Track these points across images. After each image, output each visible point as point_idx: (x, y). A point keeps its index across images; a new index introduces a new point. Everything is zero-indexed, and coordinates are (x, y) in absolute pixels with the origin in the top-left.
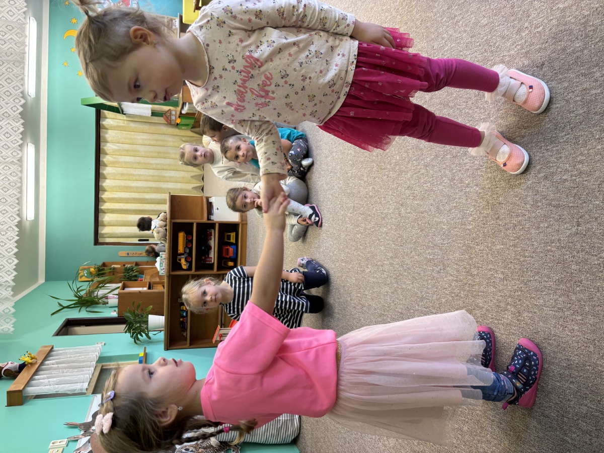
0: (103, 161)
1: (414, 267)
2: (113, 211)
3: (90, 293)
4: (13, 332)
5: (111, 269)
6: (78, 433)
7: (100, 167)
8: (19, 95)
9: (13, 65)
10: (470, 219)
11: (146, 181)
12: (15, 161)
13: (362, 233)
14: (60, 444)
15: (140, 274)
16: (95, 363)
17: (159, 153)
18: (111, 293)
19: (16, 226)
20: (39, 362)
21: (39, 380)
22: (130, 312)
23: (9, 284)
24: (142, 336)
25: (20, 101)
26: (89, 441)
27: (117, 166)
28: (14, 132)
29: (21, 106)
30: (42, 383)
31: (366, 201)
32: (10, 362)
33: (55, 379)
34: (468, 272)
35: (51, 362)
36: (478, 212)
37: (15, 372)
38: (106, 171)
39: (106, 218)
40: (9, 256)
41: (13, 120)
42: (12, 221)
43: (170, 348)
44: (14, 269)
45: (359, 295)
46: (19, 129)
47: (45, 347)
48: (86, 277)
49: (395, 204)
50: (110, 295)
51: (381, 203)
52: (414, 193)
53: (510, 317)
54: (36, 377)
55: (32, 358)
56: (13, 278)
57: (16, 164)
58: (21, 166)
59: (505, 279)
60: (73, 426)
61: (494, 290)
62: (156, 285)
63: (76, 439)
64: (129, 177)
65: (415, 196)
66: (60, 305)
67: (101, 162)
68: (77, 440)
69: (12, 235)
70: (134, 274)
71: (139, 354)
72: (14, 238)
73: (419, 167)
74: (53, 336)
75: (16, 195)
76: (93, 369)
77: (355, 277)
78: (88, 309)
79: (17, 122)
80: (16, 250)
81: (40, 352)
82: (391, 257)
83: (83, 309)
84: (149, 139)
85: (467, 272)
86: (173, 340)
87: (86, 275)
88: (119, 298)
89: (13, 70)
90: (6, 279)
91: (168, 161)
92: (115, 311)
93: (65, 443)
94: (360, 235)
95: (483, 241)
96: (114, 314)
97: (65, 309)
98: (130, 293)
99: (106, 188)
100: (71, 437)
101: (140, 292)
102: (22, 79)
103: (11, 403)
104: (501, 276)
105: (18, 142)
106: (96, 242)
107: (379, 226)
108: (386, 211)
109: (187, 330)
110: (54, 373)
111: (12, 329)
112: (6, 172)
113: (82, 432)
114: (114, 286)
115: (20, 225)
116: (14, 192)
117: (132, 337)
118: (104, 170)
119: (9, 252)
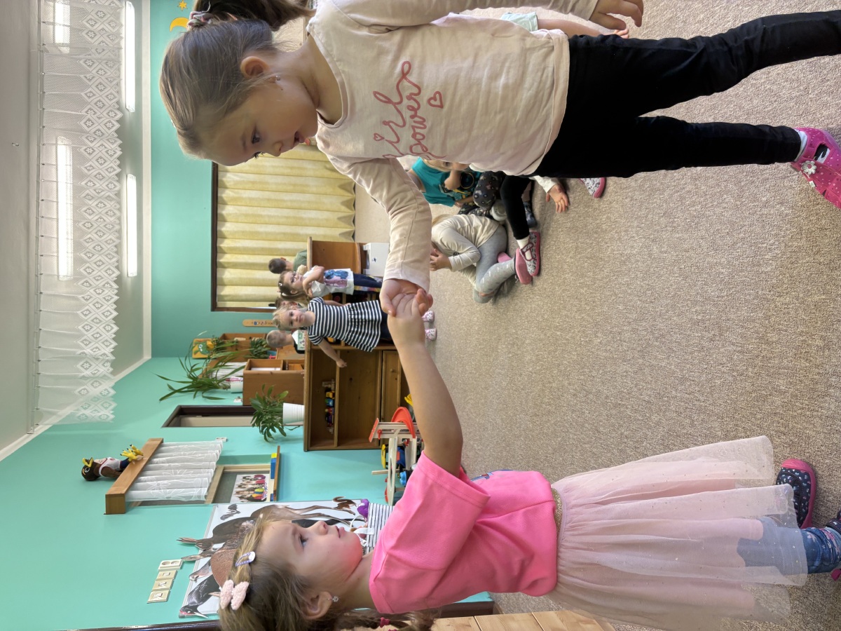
0: (222, 198)
1: (672, 333)
2: (235, 265)
3: (208, 373)
4: (113, 420)
5: (233, 342)
6: (196, 552)
7: (219, 205)
8: (114, 106)
9: (105, 66)
10: (766, 257)
11: (279, 224)
12: (111, 195)
13: (588, 286)
14: (174, 565)
15: (271, 350)
16: (215, 463)
17: (295, 185)
18: (234, 374)
19: (115, 282)
20: (146, 459)
21: (145, 481)
22: (259, 399)
23: (107, 358)
24: (274, 431)
25: (116, 115)
26: (209, 563)
27: (239, 204)
28: (109, 157)
29: (117, 121)
30: (150, 486)
31: (596, 238)
32: (109, 458)
33: (166, 482)
34: (763, 339)
35: (161, 459)
36: (783, 244)
37: (116, 470)
38: (226, 211)
39: (227, 275)
40: (107, 322)
41: (108, 140)
42: (110, 275)
43: (312, 448)
44: (114, 339)
45: (582, 377)
46: (115, 153)
47: (153, 440)
48: (202, 353)
49: (643, 240)
50: (232, 377)
51: (620, 239)
52: (673, 222)
53: (832, 407)
54: (142, 478)
55: (137, 454)
56: (112, 350)
57: (113, 199)
58: (120, 203)
59: (827, 347)
60: (189, 543)
61: (808, 365)
62: (292, 365)
63: (192, 560)
64: (256, 219)
65: (675, 227)
66: (171, 388)
67: (219, 200)
68: (194, 562)
69: (109, 293)
70: (263, 350)
71: (270, 456)
72: (112, 298)
73: (683, 182)
74: (163, 427)
75: (114, 242)
76: (212, 471)
77: (576, 351)
78: (205, 395)
79: (113, 143)
80: (115, 314)
81: (147, 446)
82: (635, 320)
83: (199, 394)
84: (282, 167)
85: (760, 338)
86: (315, 440)
87: (201, 350)
88: (244, 381)
89: (106, 73)
90: (103, 351)
91: (307, 197)
92: (239, 398)
93: (178, 564)
94: (585, 289)
95: (789, 289)
96: (237, 402)
97: (177, 394)
98: (259, 375)
99: (226, 234)
100: (187, 557)
101: (272, 373)
102: (118, 84)
103: (110, 511)
104: (820, 343)
105: (115, 170)
106: (214, 307)
107: (616, 274)
108: (628, 251)
109: (333, 424)
110: (165, 474)
111: (112, 417)
112: (100, 210)
113: (201, 551)
114: (237, 365)
115: (119, 280)
116: (111, 237)
117: (261, 431)
118: (223, 209)
119: (107, 317)
